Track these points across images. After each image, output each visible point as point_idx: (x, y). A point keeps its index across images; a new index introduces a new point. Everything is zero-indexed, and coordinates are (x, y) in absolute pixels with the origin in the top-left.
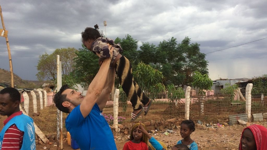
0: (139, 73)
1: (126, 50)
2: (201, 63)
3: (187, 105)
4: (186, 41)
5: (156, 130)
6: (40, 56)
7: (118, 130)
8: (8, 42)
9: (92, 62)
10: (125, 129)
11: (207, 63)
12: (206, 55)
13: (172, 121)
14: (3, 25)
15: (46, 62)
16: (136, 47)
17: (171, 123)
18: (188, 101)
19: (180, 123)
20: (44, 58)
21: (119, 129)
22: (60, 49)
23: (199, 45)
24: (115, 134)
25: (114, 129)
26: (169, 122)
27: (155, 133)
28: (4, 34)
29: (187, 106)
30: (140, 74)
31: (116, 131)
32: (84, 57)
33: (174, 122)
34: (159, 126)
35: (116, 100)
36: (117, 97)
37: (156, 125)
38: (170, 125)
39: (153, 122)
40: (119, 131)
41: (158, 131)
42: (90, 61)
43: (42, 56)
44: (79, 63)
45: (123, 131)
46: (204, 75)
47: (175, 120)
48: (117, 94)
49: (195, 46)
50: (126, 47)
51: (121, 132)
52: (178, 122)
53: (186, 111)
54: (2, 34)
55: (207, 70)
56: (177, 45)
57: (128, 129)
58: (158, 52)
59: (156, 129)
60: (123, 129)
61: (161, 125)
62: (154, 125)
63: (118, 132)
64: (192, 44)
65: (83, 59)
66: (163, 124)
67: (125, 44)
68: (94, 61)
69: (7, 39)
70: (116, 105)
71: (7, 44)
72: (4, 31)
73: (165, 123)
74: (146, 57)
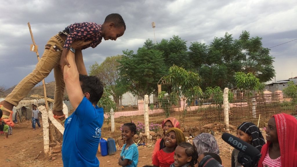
0: (170, 77)
1: (173, 52)
2: (264, 60)
3: (226, 108)
4: (245, 36)
5: (191, 137)
6: (91, 66)
7: (149, 137)
8: (38, 56)
9: (136, 68)
10: (157, 136)
11: (273, 60)
12: (270, 50)
13: (209, 127)
14: (33, 41)
15: (97, 72)
16: (185, 48)
17: (208, 129)
18: (226, 105)
19: (218, 128)
20: (95, 68)
21: (151, 137)
22: (110, 57)
23: (261, 39)
24: (147, 141)
25: (146, 137)
26: (205, 128)
27: (188, 140)
28: (35, 49)
29: (226, 110)
30: (172, 78)
31: (148, 138)
32: (127, 64)
33: (212, 128)
34: (194, 132)
35: (146, 106)
36: (146, 103)
37: (190, 132)
38: (207, 131)
39: (187, 128)
40: (151, 138)
41: (193, 137)
42: (134, 67)
43: (92, 66)
44: (123, 71)
45: (155, 138)
46: (248, 74)
47: (212, 125)
48: (146, 101)
49: (255, 40)
50: (174, 49)
51: (153, 139)
52: (216, 128)
53: (225, 116)
54: (33, 50)
55: (272, 68)
56: (233, 42)
57: (159, 135)
58: (211, 52)
59: (191, 135)
60: (154, 136)
61: (196, 131)
62: (189, 132)
63: (150, 140)
64: (252, 38)
65: (127, 65)
66: (198, 130)
67: (172, 46)
68: (138, 67)
69: (38, 53)
70: (146, 112)
71: (38, 58)
72: (34, 46)
73: (201, 128)
74: (196, 58)
